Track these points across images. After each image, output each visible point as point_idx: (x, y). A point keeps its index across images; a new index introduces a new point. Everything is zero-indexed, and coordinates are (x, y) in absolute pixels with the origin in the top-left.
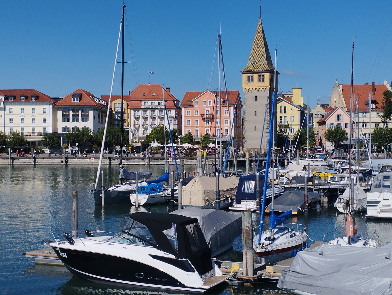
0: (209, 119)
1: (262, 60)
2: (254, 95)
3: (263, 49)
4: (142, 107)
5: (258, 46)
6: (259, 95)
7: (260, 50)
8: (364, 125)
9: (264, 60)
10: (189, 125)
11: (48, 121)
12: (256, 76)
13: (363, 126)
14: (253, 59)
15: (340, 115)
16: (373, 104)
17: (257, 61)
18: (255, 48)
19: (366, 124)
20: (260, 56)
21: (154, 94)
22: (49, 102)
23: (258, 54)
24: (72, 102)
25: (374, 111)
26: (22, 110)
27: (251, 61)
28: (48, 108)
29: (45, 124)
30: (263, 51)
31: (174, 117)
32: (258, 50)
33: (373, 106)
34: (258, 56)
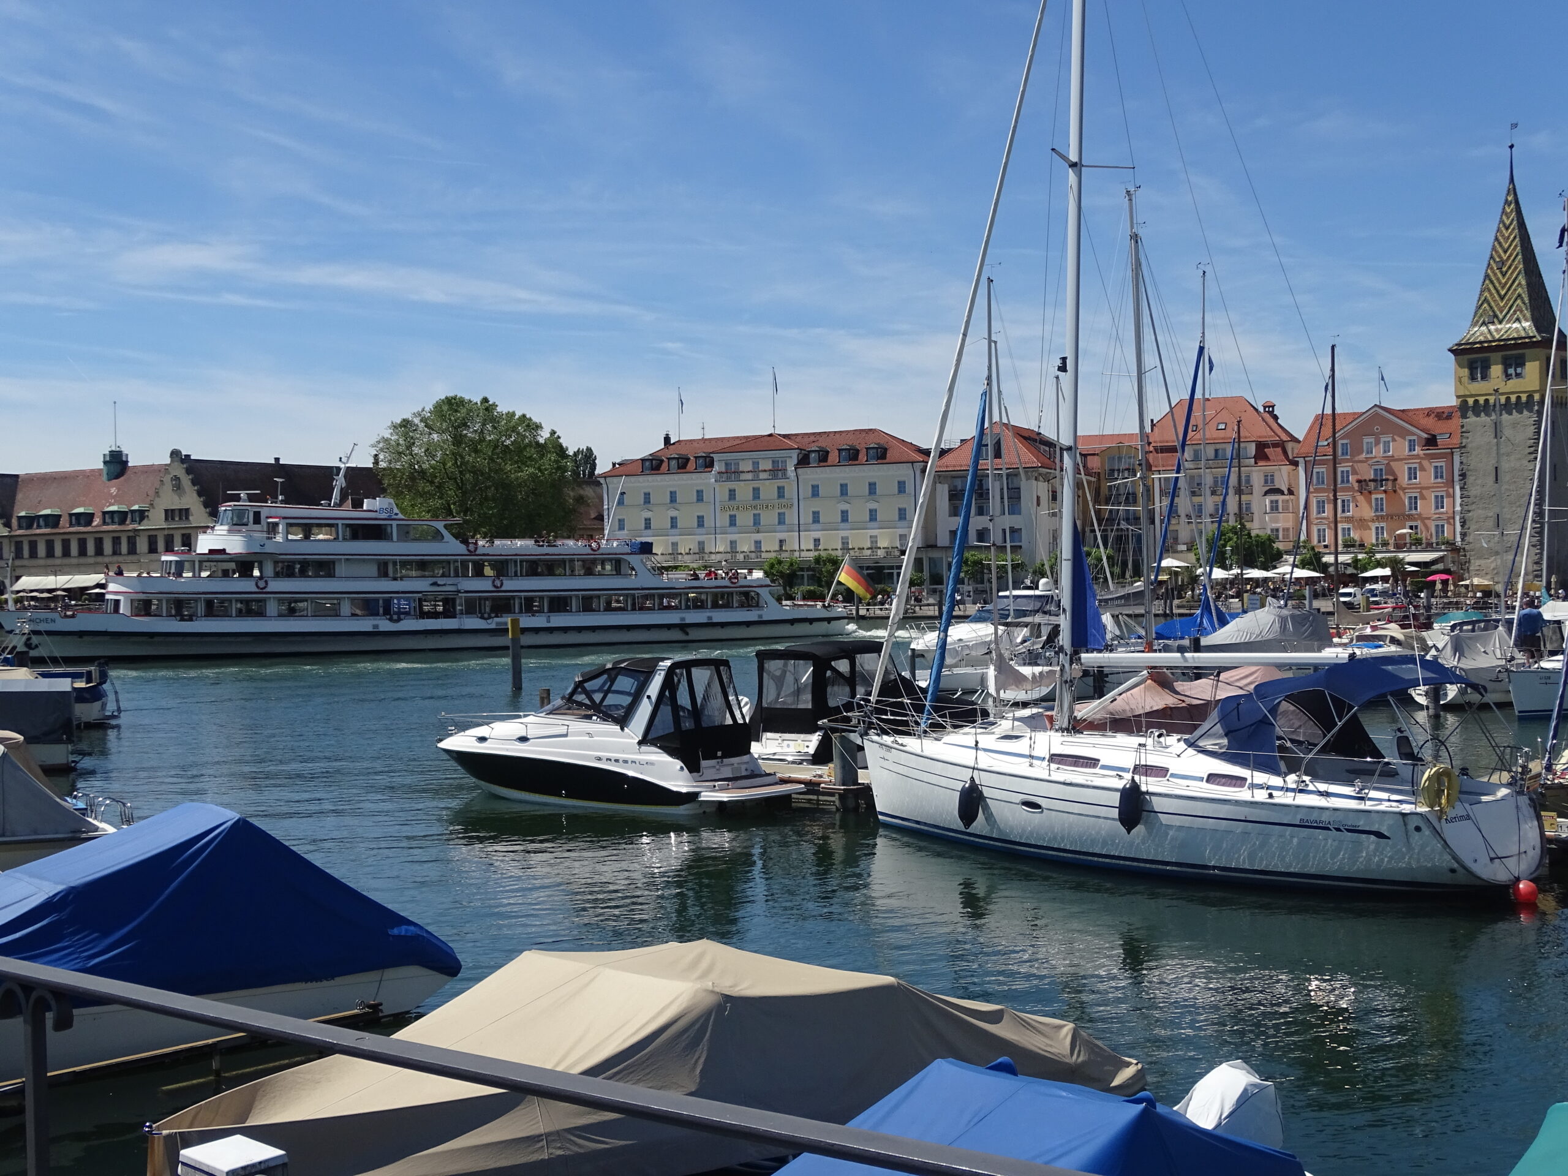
0: (1383, 495)
1: (1515, 312)
2: (1491, 417)
3: (1520, 277)
5: (1504, 269)
6: (1507, 417)
7: (1509, 279)
9: (1521, 311)
10: (1322, 515)
12: (1495, 360)
14: (1488, 308)
17: (1501, 312)
18: (1495, 274)
20: (1509, 300)
21: (1221, 425)
23: (1503, 293)
27: (1481, 315)
29: (903, 525)
30: (1519, 284)
31: (1283, 492)
32: (1503, 281)
34: (1502, 298)
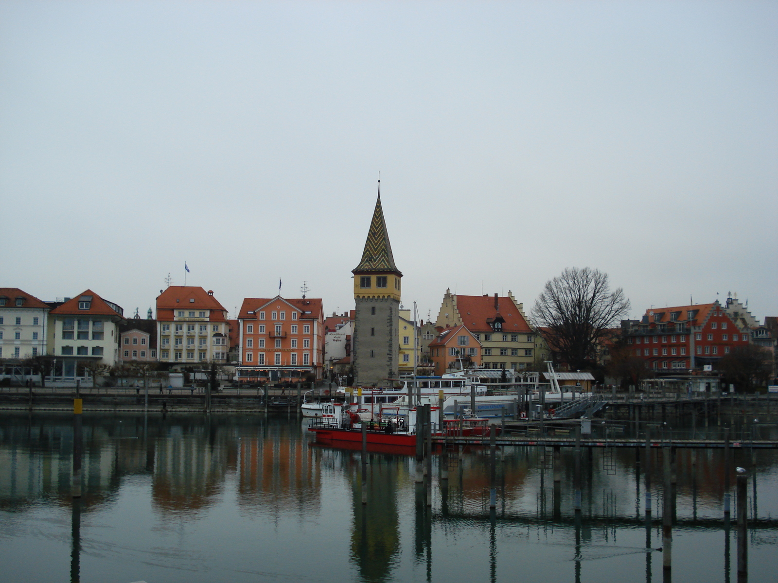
0: (280, 339)
1: (382, 257)
2: (371, 305)
3: (384, 241)
4: (175, 319)
5: (376, 237)
6: (378, 305)
7: (378, 241)
8: (488, 351)
9: (385, 256)
10: (250, 347)
11: (40, 337)
12: (374, 279)
13: (486, 353)
14: (369, 254)
15: (464, 337)
16: (498, 324)
17: (375, 256)
18: (372, 239)
19: (489, 350)
20: (379, 251)
21: (192, 300)
22: (44, 308)
23: (376, 247)
24: (79, 309)
25: (500, 332)
26: (18, 321)
27: (366, 257)
28: (43, 318)
29: (35, 343)
30: (383, 244)
31: (222, 335)
32: (376, 242)
33: (498, 325)
34: (376, 250)
